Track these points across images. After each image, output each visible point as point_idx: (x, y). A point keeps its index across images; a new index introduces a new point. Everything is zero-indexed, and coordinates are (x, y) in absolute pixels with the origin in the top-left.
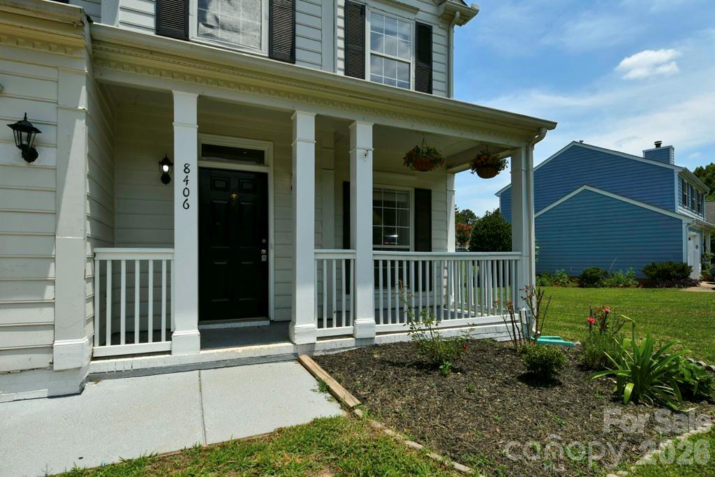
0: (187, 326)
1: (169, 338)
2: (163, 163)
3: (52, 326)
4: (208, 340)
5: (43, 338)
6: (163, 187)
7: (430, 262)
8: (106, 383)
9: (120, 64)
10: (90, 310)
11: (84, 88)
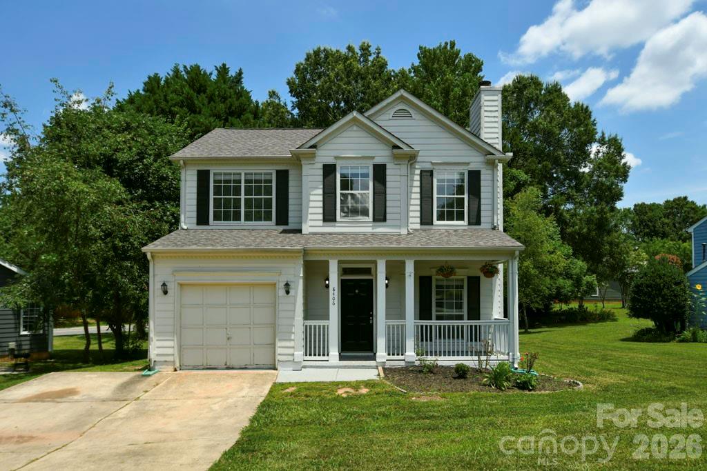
0: (334, 352)
1: (328, 355)
2: (326, 280)
3: (293, 347)
4: (342, 358)
5: (291, 351)
6: (326, 289)
7: (480, 326)
8: (307, 369)
9: (312, 254)
10: (303, 343)
11: (302, 269)
